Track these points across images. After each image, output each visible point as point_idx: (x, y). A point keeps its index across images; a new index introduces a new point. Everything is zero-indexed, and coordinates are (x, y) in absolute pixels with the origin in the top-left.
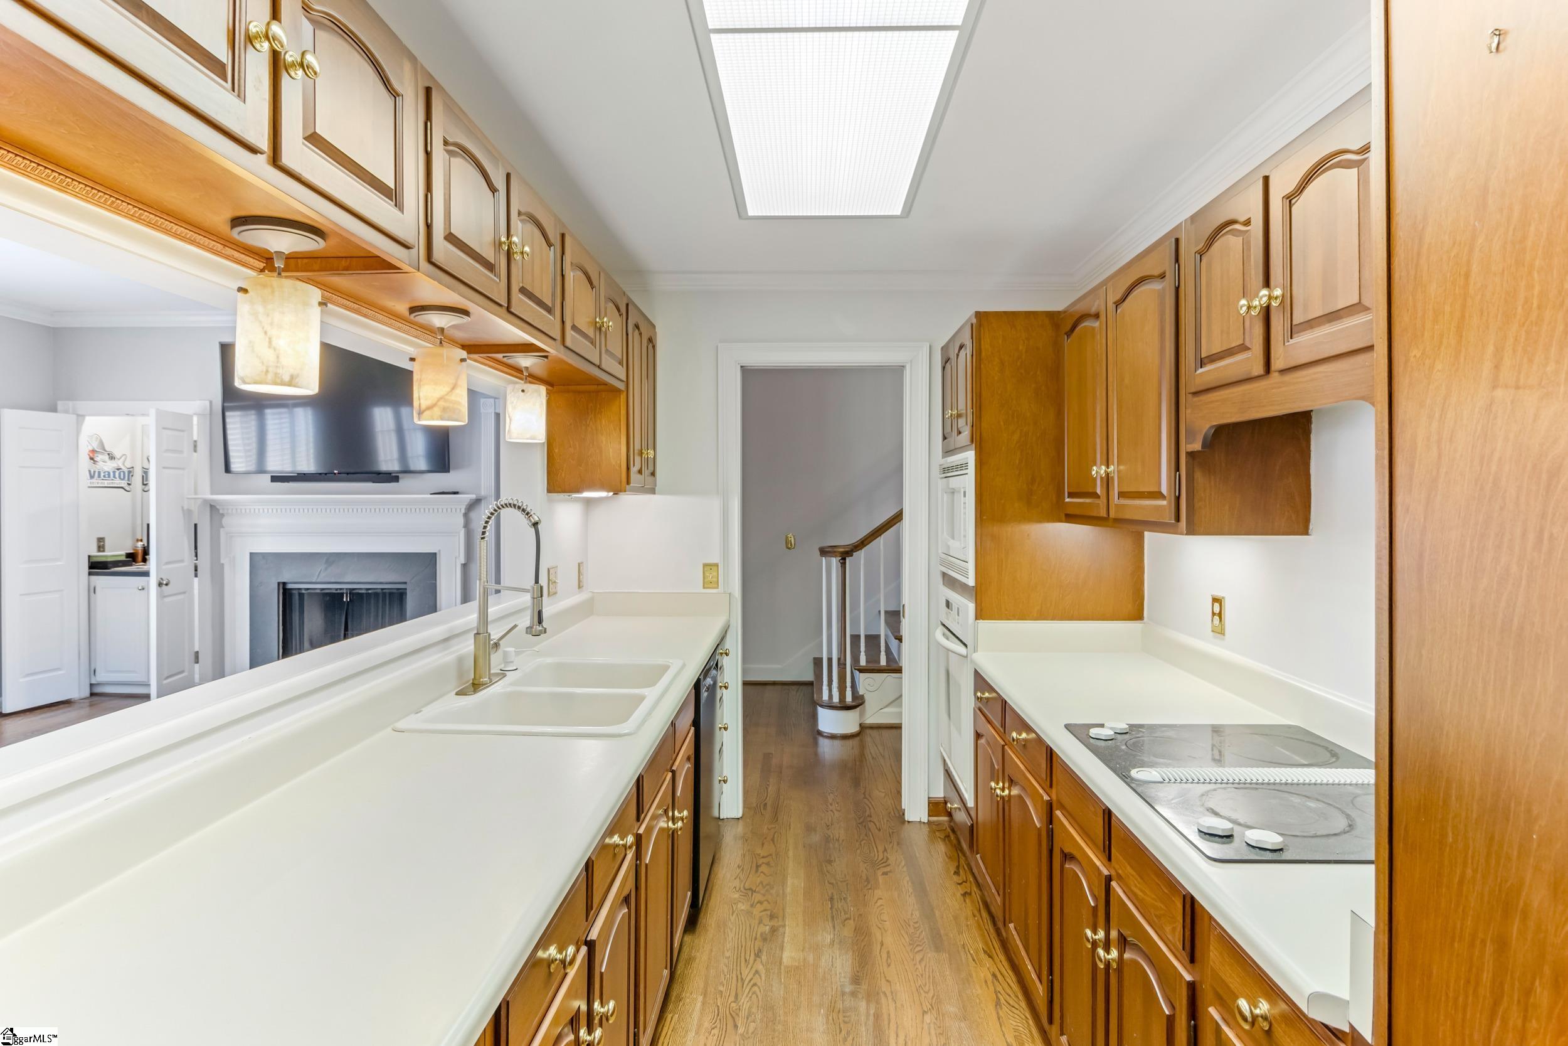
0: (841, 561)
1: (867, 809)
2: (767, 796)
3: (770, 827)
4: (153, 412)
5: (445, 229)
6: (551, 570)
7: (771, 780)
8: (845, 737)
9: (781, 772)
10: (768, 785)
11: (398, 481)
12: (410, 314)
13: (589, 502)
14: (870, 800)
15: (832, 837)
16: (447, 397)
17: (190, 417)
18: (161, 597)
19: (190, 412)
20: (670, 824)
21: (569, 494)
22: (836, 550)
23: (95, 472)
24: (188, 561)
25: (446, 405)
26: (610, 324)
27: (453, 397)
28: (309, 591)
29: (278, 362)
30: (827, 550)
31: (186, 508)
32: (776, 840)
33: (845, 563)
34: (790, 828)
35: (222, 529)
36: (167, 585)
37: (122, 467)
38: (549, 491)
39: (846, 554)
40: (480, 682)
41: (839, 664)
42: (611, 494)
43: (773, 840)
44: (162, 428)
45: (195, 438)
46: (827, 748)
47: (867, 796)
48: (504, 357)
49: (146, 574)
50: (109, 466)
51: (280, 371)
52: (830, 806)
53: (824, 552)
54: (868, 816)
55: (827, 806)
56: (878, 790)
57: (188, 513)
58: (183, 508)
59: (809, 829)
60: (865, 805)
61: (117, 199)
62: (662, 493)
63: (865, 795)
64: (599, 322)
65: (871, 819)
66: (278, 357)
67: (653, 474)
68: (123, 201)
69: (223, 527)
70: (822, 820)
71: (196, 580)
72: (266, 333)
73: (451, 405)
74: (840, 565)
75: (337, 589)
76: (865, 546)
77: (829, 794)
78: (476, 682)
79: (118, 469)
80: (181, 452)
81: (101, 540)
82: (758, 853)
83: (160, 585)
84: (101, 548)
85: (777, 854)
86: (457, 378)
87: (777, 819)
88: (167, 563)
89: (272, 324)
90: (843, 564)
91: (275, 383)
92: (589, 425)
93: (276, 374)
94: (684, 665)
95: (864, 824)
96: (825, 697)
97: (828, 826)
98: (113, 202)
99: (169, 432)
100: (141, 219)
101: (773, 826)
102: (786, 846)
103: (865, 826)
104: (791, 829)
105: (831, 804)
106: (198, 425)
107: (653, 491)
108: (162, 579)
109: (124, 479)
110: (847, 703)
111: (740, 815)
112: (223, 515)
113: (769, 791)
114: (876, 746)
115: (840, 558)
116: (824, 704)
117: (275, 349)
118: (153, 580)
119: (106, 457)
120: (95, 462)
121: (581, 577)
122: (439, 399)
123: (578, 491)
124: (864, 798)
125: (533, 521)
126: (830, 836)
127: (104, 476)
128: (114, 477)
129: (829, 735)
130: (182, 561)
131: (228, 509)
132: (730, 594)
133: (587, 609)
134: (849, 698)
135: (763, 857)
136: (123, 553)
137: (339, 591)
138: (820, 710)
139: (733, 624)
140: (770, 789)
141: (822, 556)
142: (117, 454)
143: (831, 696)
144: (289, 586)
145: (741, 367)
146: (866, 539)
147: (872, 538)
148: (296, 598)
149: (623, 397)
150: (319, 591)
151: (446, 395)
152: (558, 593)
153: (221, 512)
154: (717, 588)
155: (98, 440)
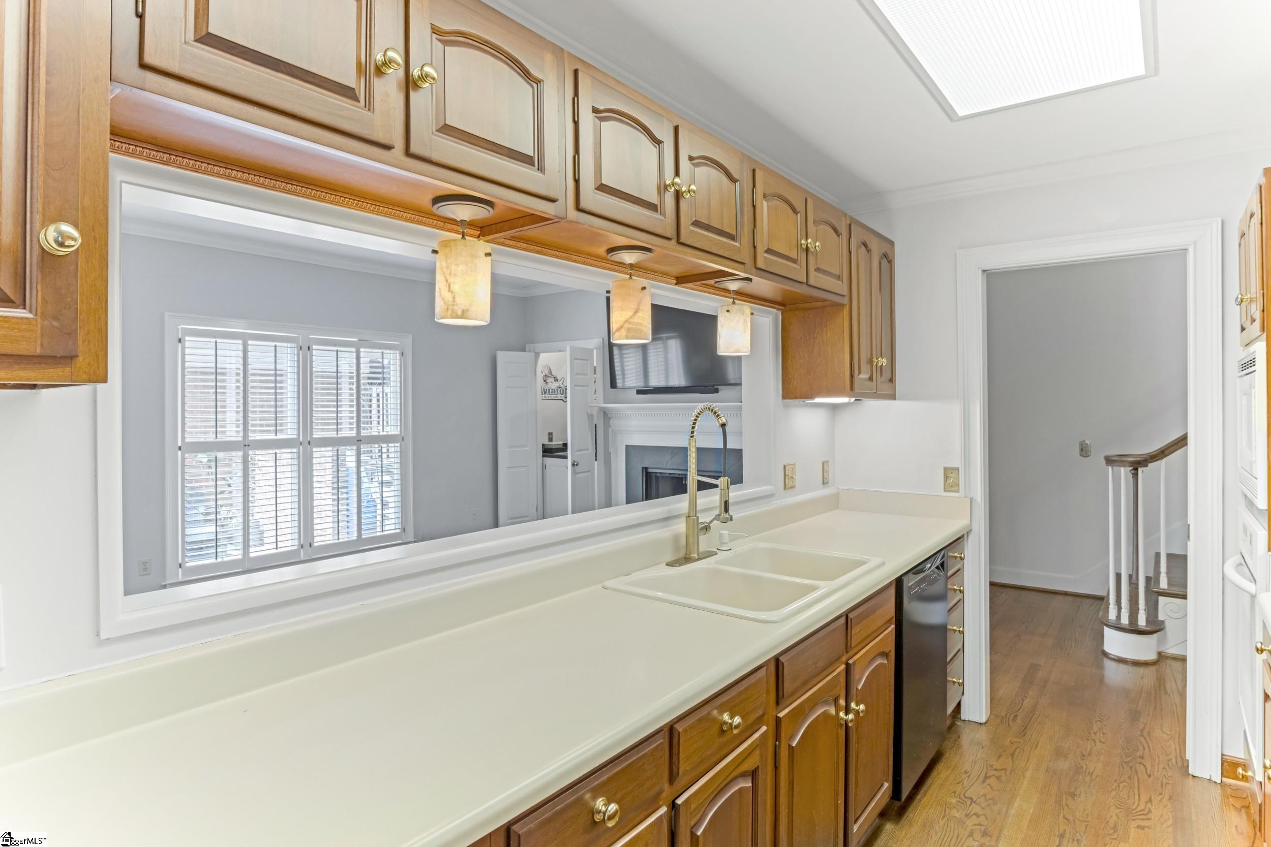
0: (1133, 472)
1: (1141, 748)
2: (1021, 708)
3: (1014, 740)
4: (568, 348)
5: (595, 181)
6: (787, 467)
7: (1030, 693)
8: (1136, 663)
9: (1045, 687)
10: (1025, 696)
11: (718, 392)
12: (607, 254)
13: (834, 407)
14: (1148, 740)
15: (1084, 768)
16: (630, 320)
17: (591, 351)
18: (574, 473)
19: (591, 347)
20: (842, 714)
21: (804, 400)
22: (1124, 459)
23: (546, 389)
24: (592, 451)
25: (630, 326)
26: (817, 244)
27: (635, 320)
28: (662, 475)
29: (454, 301)
30: (1114, 458)
31: (589, 413)
32: (1015, 757)
33: (1137, 474)
34: (1037, 746)
35: (609, 428)
36: (577, 465)
37: (562, 386)
38: (784, 397)
39: (1137, 464)
40: (690, 557)
41: (1130, 583)
42: (853, 400)
43: (1012, 755)
44: (573, 358)
45: (595, 365)
46: (1113, 673)
47: (1145, 734)
48: (716, 282)
49: (566, 457)
50: (553, 385)
51: (456, 308)
52: (1093, 735)
53: (1109, 461)
54: (1140, 757)
55: (1090, 733)
56: (1162, 730)
57: (590, 417)
58: (587, 413)
59: (1059, 753)
60: (1139, 744)
61: (359, 201)
62: (902, 399)
63: (1142, 733)
64: (804, 244)
65: (1142, 761)
66: (454, 298)
67: (891, 380)
68: (363, 202)
69: (610, 427)
70: (1078, 747)
71: (596, 462)
72: (447, 281)
73: (634, 326)
74: (1131, 476)
75: (679, 474)
76: (1166, 456)
77: (1096, 722)
78: (687, 556)
79: (560, 387)
80: (586, 375)
81: (550, 434)
82: (991, 763)
83: (573, 465)
84: (551, 440)
85: (1012, 771)
86: (639, 304)
87: (1025, 734)
88: (578, 451)
89: (450, 274)
90: (1135, 475)
91: (452, 317)
92: (816, 338)
93: (453, 310)
94: (883, 564)
95: (1130, 765)
96: (1112, 615)
97: (1083, 756)
98: (357, 204)
99: (579, 361)
100: (379, 212)
101: (1018, 740)
102: (1026, 765)
103: (1131, 767)
104: (1039, 748)
105: (1095, 733)
106: (596, 356)
107: (893, 397)
108: (574, 461)
109: (562, 394)
110: (1140, 627)
111: (983, 720)
112: (610, 418)
113: (1024, 703)
114: (1175, 681)
115: (1132, 468)
116: (1110, 624)
117: (452, 292)
118: (569, 462)
119: (553, 380)
120: (547, 383)
121: (826, 474)
122: (626, 321)
123: (812, 397)
124: (1140, 736)
125: (721, 422)
126: (1082, 767)
127: (552, 392)
128: (558, 392)
129: (1116, 658)
130: (587, 449)
131: (613, 414)
132: (971, 499)
133: (833, 503)
134: (1142, 621)
135: (996, 770)
136: (561, 443)
137: (680, 476)
138: (1107, 630)
139: (975, 528)
140: (1027, 701)
141: (1109, 466)
142: (559, 378)
143: (1119, 617)
144: (650, 470)
145: (984, 271)
146: (1167, 449)
147: (1175, 447)
148: (654, 479)
149: (846, 311)
150: (667, 475)
151: (629, 318)
152: (796, 486)
153: (609, 416)
154: (958, 492)
155: (548, 369)
